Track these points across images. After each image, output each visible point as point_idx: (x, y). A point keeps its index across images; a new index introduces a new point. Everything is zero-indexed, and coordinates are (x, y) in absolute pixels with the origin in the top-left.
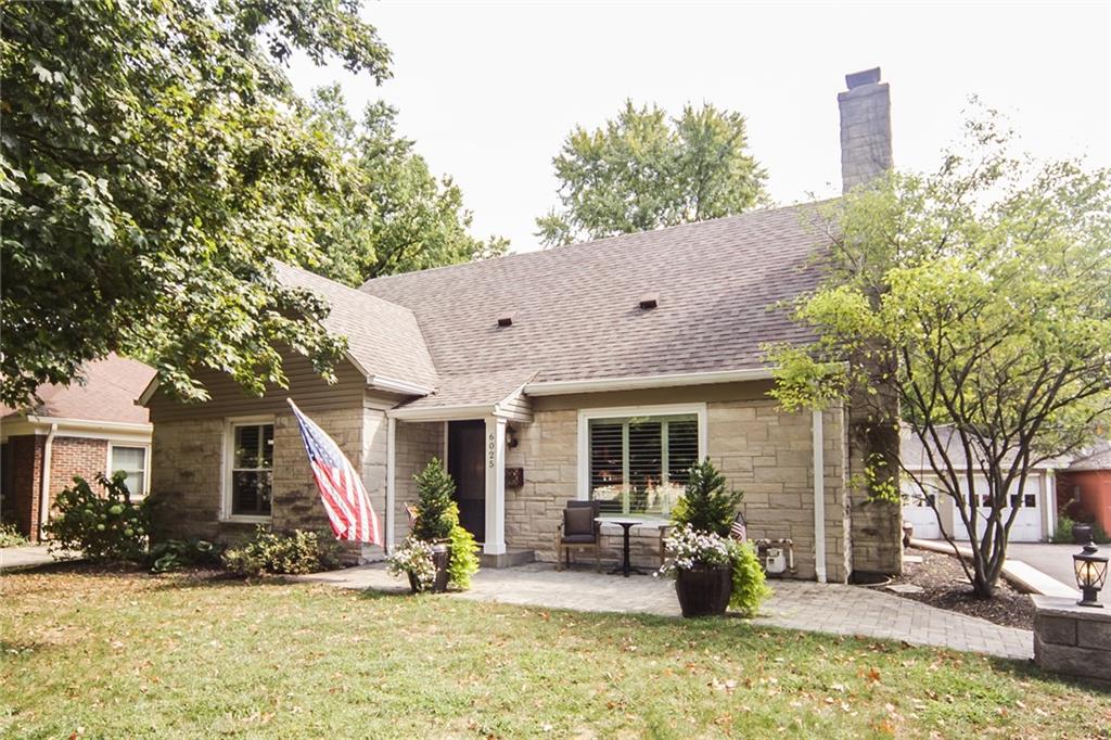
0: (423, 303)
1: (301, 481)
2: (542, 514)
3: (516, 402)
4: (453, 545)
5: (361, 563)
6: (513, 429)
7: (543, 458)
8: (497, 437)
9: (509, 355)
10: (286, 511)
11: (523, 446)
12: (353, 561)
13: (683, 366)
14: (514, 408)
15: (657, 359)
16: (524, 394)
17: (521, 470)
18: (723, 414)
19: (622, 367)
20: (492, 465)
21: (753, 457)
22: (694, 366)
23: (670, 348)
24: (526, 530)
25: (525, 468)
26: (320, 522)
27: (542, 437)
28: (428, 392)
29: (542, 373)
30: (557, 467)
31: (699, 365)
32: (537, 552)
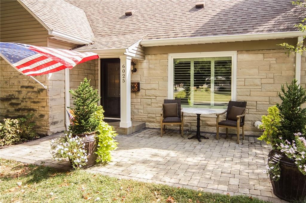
0: (89, 8)
1: (14, 89)
2: (149, 105)
3: (136, 49)
4: (99, 136)
5: (49, 134)
6: (134, 63)
7: (150, 78)
8: (127, 67)
9: (131, 28)
10: (6, 105)
11: (139, 72)
12: (44, 133)
13: (226, 32)
14: (135, 52)
15: (210, 29)
16: (141, 45)
17: (138, 84)
18: (246, 57)
19: (192, 32)
20: (124, 81)
21: (261, 78)
22: (232, 32)
23: (216, 24)
24: (141, 113)
25: (140, 82)
26: (26, 111)
27: (149, 68)
28: (88, 43)
29: (149, 35)
30: (157, 82)
31: (234, 32)
32: (146, 123)
